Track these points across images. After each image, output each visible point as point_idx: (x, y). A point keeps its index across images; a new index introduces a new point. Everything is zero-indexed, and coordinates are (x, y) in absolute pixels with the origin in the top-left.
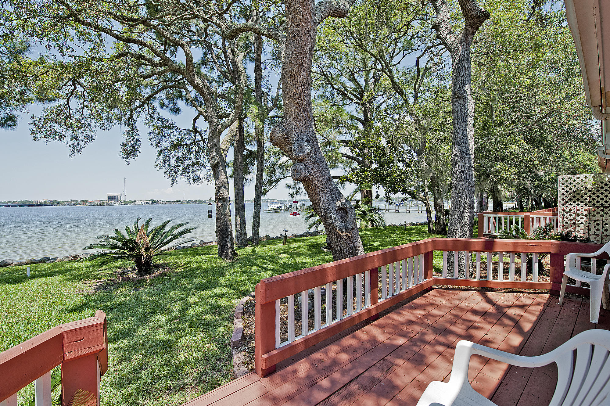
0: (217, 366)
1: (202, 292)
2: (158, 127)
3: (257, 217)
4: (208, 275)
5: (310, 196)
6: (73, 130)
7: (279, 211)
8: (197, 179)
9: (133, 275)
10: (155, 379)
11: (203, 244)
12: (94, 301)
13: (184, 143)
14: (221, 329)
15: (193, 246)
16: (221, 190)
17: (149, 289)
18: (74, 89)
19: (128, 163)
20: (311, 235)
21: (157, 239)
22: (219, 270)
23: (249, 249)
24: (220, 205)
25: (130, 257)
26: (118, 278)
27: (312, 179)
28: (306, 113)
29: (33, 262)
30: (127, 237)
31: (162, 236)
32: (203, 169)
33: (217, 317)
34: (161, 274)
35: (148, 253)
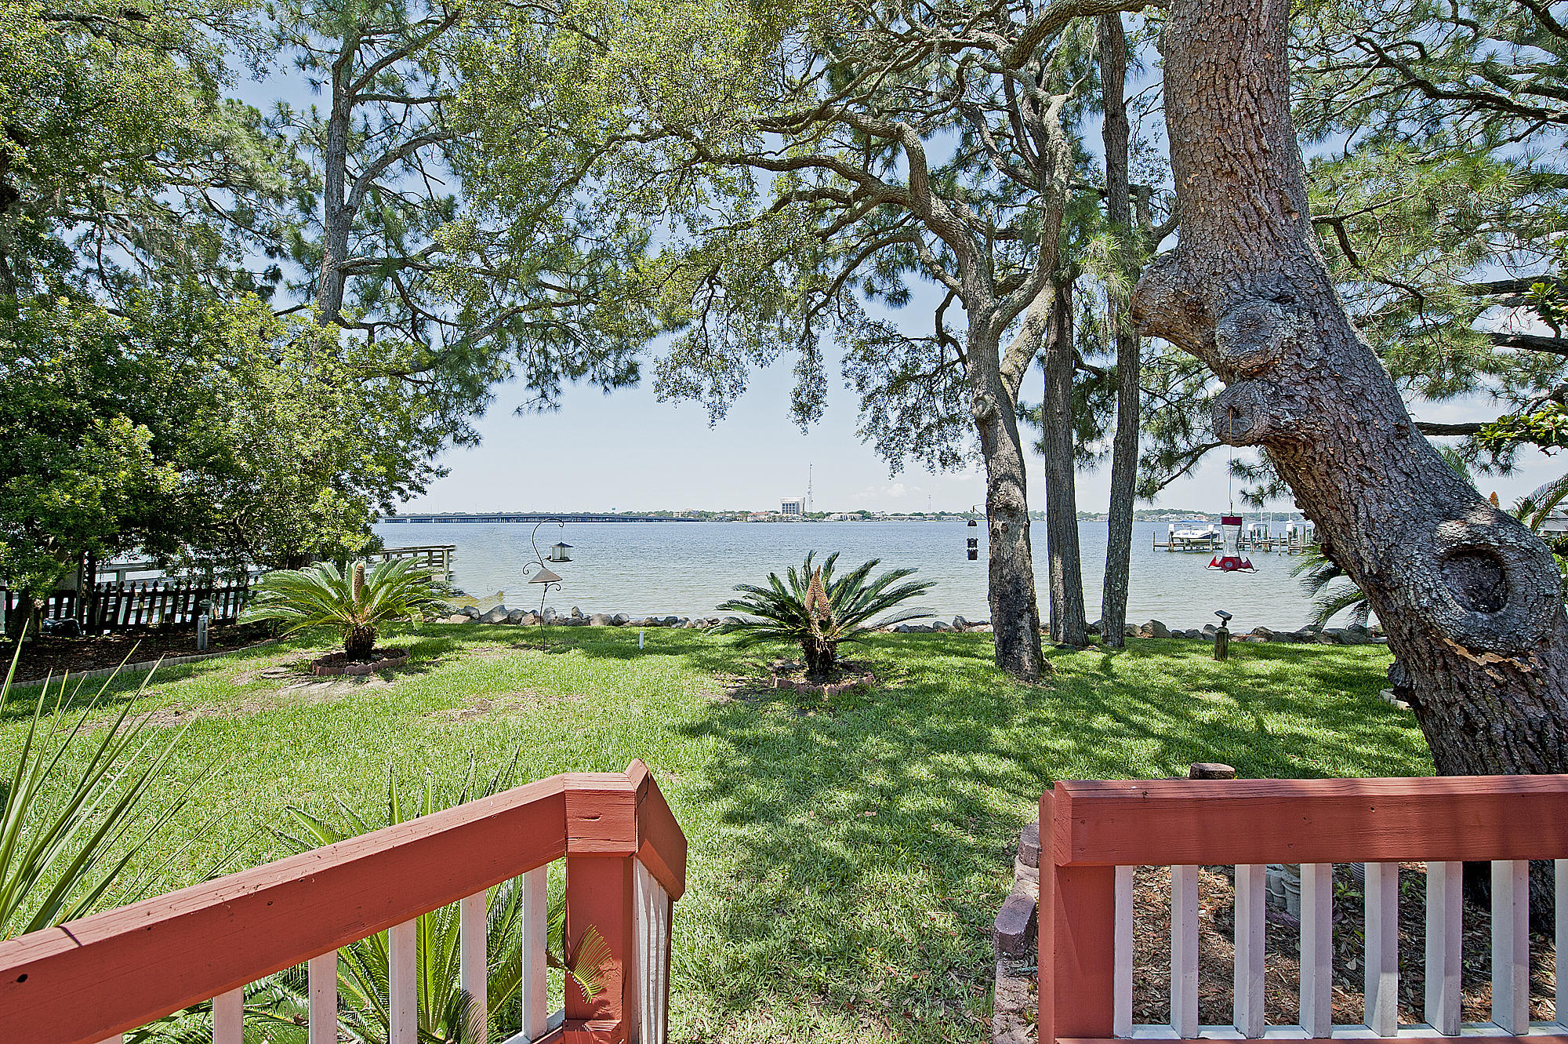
0: (948, 987)
1: (942, 756)
2: (862, 342)
3: (1117, 564)
4: (963, 714)
5: (1303, 499)
6: (714, 375)
7: (1210, 547)
8: (950, 459)
9: (799, 678)
10: (799, 950)
11: (961, 624)
12: (724, 720)
13: (918, 374)
14: (975, 878)
15: (938, 627)
16: (1003, 485)
17: (826, 718)
18: (712, 296)
19: (805, 431)
20: (1337, 638)
21: (847, 603)
22: (994, 703)
23: (1092, 658)
24: (999, 525)
25: (789, 637)
26: (772, 680)
27: (1310, 436)
28: (1273, 197)
29: (654, 623)
30: (791, 593)
31: (858, 597)
32: (964, 432)
33: (970, 840)
34: (854, 687)
35: (827, 634)
